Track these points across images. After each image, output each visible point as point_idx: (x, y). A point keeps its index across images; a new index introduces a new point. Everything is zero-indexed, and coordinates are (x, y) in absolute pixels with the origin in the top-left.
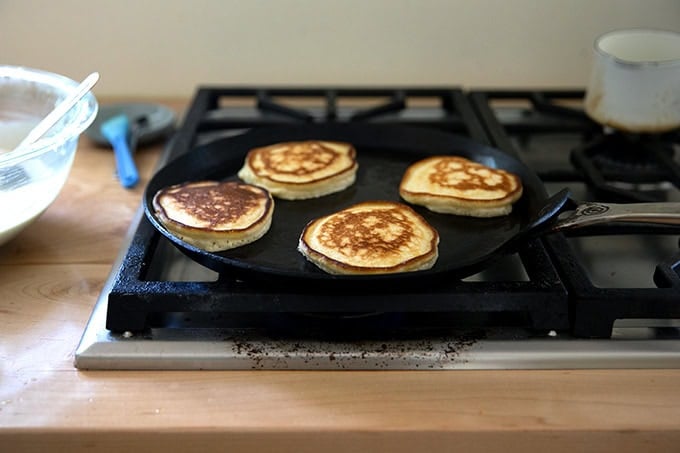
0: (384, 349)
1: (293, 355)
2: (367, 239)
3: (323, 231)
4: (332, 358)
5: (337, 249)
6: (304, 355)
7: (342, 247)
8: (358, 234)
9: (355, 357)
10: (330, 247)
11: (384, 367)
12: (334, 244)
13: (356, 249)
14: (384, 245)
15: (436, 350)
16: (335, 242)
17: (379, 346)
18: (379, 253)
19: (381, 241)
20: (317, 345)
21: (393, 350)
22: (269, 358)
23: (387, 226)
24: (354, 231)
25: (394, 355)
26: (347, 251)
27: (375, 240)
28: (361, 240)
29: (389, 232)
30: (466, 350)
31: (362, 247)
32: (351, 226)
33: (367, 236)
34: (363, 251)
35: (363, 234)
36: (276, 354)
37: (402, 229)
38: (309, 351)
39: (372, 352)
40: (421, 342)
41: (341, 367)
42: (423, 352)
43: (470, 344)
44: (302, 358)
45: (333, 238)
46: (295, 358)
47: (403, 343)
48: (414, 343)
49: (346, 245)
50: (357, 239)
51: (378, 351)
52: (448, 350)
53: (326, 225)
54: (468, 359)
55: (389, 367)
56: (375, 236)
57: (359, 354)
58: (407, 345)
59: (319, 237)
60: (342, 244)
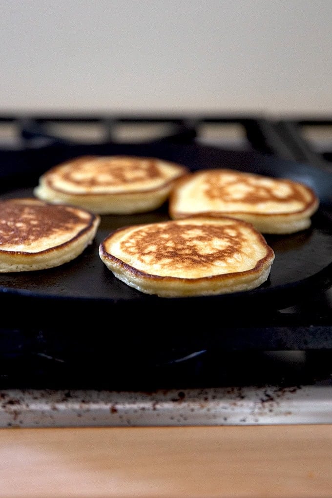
0: (181, 398)
1: (62, 407)
2: (180, 250)
3: (131, 237)
4: (114, 410)
5: (137, 255)
6: (77, 406)
7: (144, 254)
8: (170, 244)
9: (143, 409)
10: (130, 253)
11: (183, 421)
12: (137, 251)
13: (159, 256)
14: (196, 258)
15: (249, 399)
16: (139, 249)
17: (175, 394)
18: (185, 264)
19: (195, 253)
20: (94, 394)
21: (194, 399)
22: (32, 411)
23: (210, 240)
24: (167, 240)
25: (195, 406)
26: (147, 258)
27: (187, 252)
28: (171, 250)
29: (210, 245)
30: (288, 399)
31: (168, 257)
32: (166, 236)
33: (180, 247)
34: (167, 261)
35: (176, 244)
36: (40, 406)
37: (229, 244)
38: (83, 402)
39: (166, 401)
40: (230, 389)
41: (126, 423)
42: (233, 401)
43: (294, 391)
44: (74, 410)
45: (138, 245)
46: (65, 412)
47: (207, 390)
48: (220, 390)
49: (149, 253)
50: (165, 248)
51: (174, 400)
52: (265, 398)
53: (138, 233)
54: (291, 410)
55: (189, 421)
56: (189, 248)
57: (148, 405)
58: (211, 392)
59: (123, 243)
60: (146, 251)
